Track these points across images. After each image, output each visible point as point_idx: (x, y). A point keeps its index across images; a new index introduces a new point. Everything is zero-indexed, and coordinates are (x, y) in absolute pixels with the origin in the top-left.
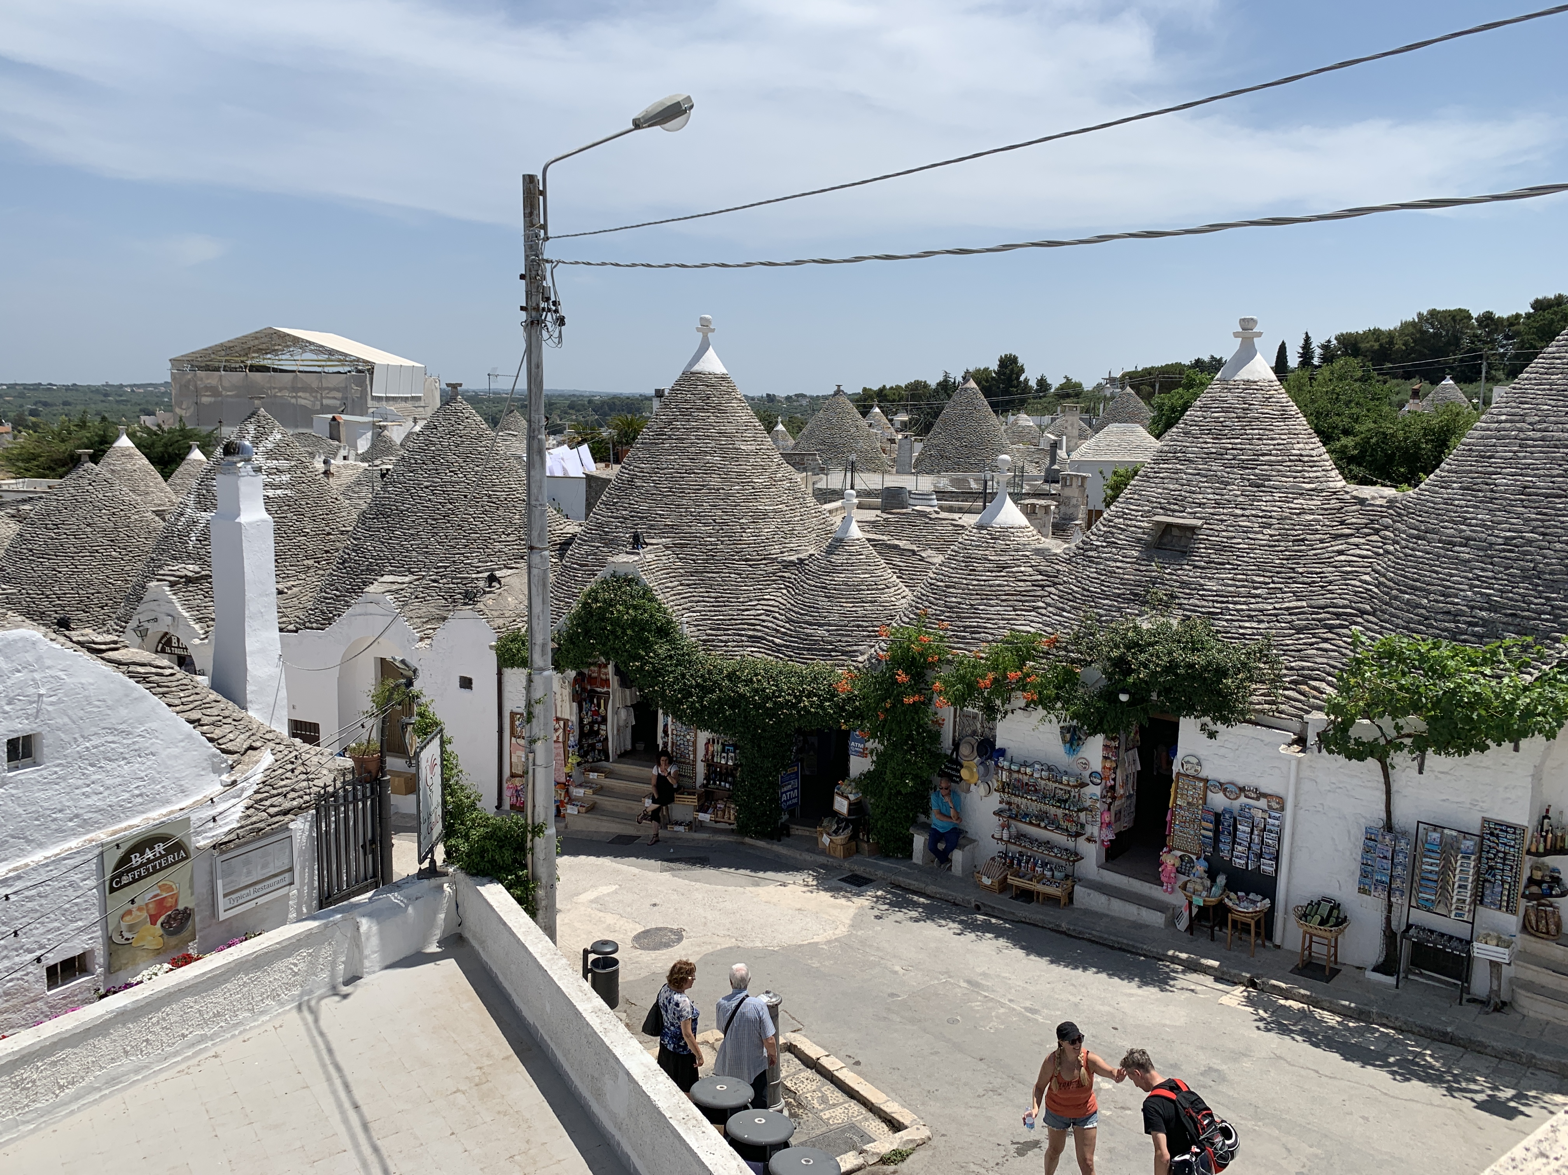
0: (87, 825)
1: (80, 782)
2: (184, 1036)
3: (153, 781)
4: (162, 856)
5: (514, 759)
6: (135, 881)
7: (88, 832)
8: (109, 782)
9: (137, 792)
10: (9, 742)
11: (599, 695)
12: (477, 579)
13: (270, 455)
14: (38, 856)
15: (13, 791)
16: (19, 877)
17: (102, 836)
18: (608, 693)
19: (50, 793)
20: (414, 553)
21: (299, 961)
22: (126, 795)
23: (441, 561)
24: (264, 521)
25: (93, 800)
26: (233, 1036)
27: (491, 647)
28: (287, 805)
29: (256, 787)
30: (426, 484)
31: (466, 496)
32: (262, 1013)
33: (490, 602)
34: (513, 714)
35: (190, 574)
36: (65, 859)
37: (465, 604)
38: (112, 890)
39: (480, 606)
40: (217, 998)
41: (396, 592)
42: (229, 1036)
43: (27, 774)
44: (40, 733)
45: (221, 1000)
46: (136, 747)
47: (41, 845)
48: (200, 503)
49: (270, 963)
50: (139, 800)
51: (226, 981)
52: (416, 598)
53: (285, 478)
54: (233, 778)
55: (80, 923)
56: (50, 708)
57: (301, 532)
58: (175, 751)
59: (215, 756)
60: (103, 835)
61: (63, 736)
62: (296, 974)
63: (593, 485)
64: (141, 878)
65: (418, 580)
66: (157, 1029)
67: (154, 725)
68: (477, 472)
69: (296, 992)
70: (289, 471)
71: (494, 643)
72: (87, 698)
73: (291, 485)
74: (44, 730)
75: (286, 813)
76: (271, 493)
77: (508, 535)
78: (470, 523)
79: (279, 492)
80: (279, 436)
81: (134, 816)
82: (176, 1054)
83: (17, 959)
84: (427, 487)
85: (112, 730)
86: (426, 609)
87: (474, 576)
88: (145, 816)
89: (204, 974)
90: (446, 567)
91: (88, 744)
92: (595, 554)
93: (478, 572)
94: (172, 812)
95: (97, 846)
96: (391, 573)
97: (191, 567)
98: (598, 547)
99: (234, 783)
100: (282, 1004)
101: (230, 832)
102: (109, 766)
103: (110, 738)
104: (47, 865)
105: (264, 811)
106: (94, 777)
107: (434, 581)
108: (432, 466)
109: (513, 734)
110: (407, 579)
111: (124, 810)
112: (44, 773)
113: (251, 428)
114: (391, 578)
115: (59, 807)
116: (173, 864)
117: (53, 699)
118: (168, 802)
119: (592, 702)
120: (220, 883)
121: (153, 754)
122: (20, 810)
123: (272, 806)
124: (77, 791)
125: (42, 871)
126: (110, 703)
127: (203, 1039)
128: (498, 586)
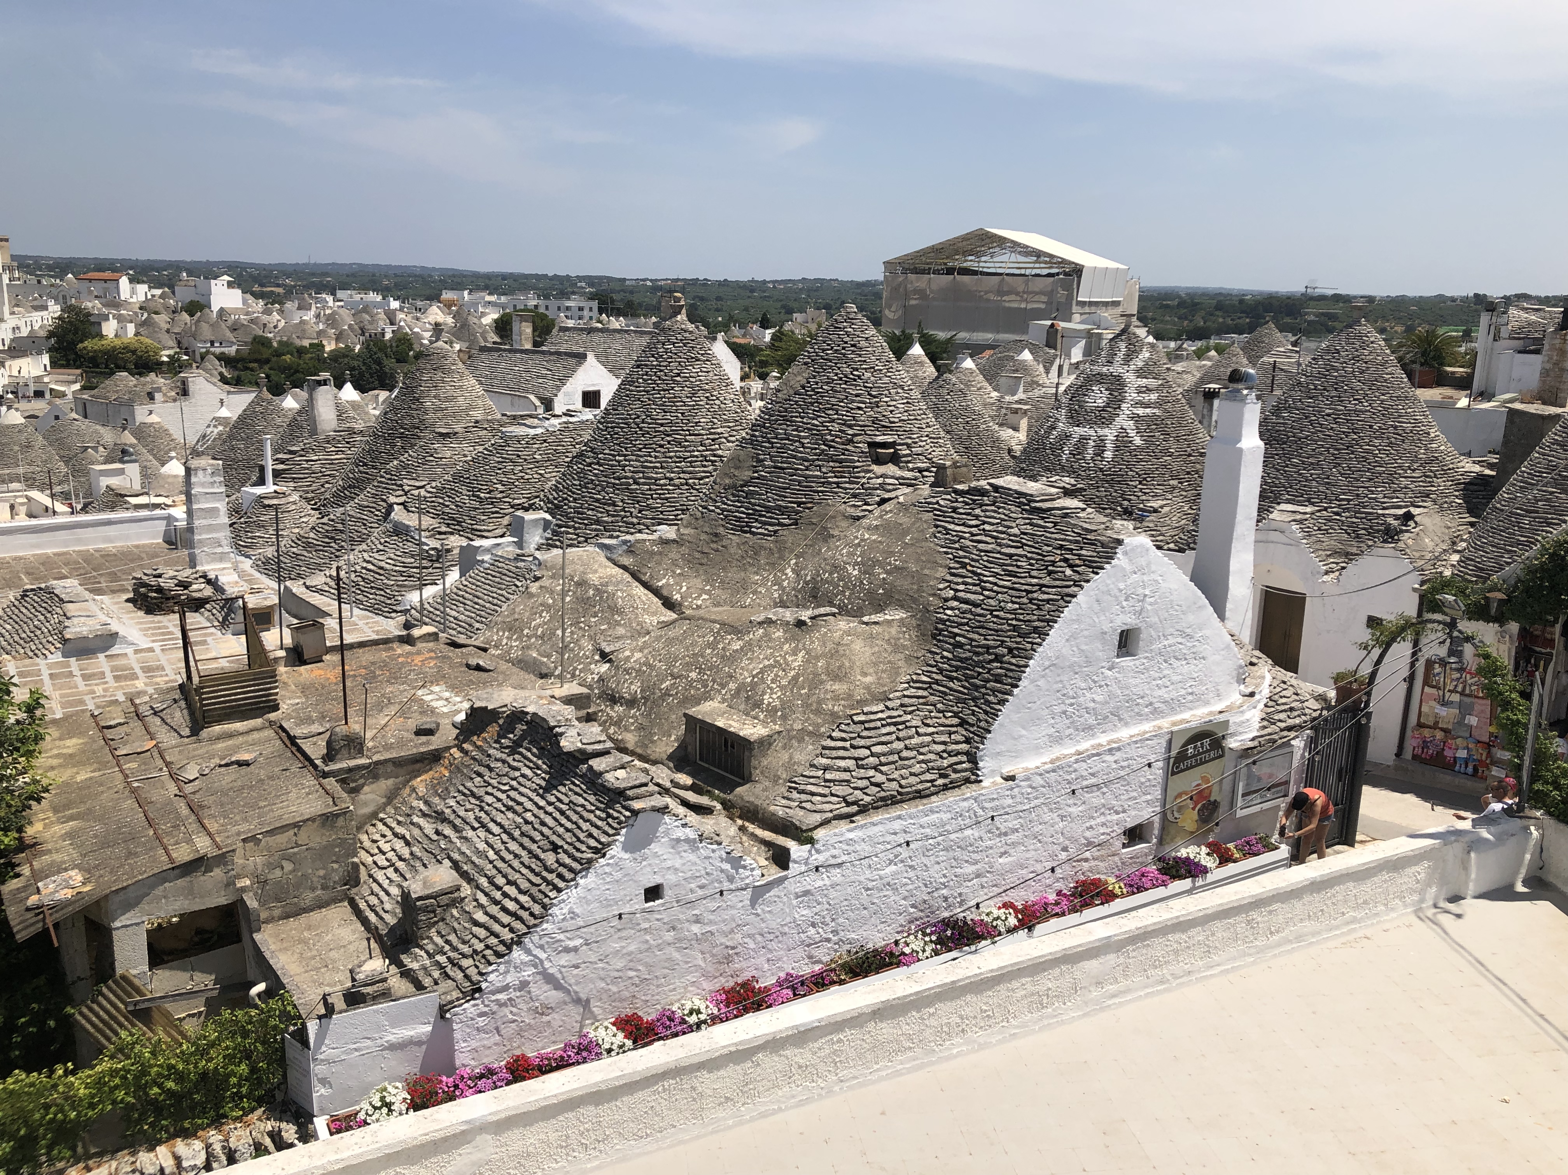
0: (1156, 713)
1: (1157, 675)
2: (1343, 914)
3: (1202, 683)
4: (1208, 751)
5: (1425, 709)
6: (1188, 769)
7: (1156, 719)
8: (1175, 678)
9: (1190, 690)
10: (1123, 632)
11: (1539, 656)
12: (1383, 515)
13: (1141, 373)
14: (1124, 733)
15: (1117, 675)
16: (1119, 749)
17: (1167, 725)
18: (1551, 655)
19: (1138, 681)
20: (1314, 483)
21: (1421, 870)
22: (1183, 692)
23: (1344, 494)
24: (1258, 447)
25: (1162, 692)
26: (1373, 924)
27: (1415, 590)
28: (1290, 722)
29: (1265, 701)
30: (1328, 411)
31: (1371, 427)
32: (1392, 909)
33: (1410, 542)
34: (1429, 664)
35: (1068, 486)
36: (1148, 739)
37: (1385, 541)
38: (1173, 774)
39: (1401, 545)
40: (1367, 888)
41: (1300, 522)
42: (1369, 922)
43: (1126, 661)
44: (1139, 629)
45: (1369, 890)
46: (1194, 650)
47: (1126, 724)
48: (1072, 418)
49: (1403, 868)
50: (1190, 698)
51: (1375, 875)
52: (1319, 529)
53: (1154, 397)
54: (1250, 690)
55: (1149, 797)
56: (1149, 608)
57: (1166, 452)
58: (1217, 658)
59: (1241, 667)
60: (1166, 723)
61: (1153, 633)
62: (1418, 882)
63: (1517, 420)
64: (1192, 767)
65: (1319, 511)
66: (1329, 902)
67: (1207, 632)
68: (1382, 401)
69: (1416, 897)
70: (1157, 389)
71: (1417, 586)
72: (1172, 601)
73: (1158, 404)
74: (1143, 626)
75: (1290, 729)
76: (1140, 411)
77: (1414, 470)
78: (1375, 456)
79: (1148, 410)
80: (1147, 355)
81: (1184, 711)
82: (1337, 927)
83: (1109, 817)
84: (1328, 415)
85: (1182, 633)
86: (1329, 542)
87: (1380, 512)
88: (1192, 712)
89: (1364, 864)
90: (1349, 500)
91: (1166, 643)
92: (1547, 500)
93: (1384, 508)
94: (1211, 713)
95: (1168, 733)
96: (1288, 502)
97: (1067, 479)
98: (1552, 493)
99: (1252, 695)
100: (1406, 906)
101: (1253, 739)
102: (1176, 664)
103: (1180, 640)
104: (1136, 742)
105: (1274, 724)
106: (1166, 672)
107: (1337, 514)
108: (1334, 393)
109: (1426, 682)
110: (1309, 509)
111: (1181, 704)
112: (1137, 662)
113: (1123, 346)
114: (1290, 507)
115: (1141, 693)
116: (1214, 759)
117: (1152, 600)
118: (1207, 703)
119: (1528, 662)
120: (1241, 784)
121: (1204, 658)
122: (1119, 692)
123: (1280, 721)
124: (1154, 683)
125: (1133, 746)
126: (1184, 608)
127: (1354, 920)
128: (1413, 525)
